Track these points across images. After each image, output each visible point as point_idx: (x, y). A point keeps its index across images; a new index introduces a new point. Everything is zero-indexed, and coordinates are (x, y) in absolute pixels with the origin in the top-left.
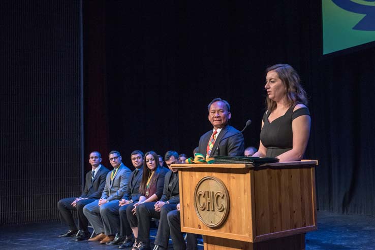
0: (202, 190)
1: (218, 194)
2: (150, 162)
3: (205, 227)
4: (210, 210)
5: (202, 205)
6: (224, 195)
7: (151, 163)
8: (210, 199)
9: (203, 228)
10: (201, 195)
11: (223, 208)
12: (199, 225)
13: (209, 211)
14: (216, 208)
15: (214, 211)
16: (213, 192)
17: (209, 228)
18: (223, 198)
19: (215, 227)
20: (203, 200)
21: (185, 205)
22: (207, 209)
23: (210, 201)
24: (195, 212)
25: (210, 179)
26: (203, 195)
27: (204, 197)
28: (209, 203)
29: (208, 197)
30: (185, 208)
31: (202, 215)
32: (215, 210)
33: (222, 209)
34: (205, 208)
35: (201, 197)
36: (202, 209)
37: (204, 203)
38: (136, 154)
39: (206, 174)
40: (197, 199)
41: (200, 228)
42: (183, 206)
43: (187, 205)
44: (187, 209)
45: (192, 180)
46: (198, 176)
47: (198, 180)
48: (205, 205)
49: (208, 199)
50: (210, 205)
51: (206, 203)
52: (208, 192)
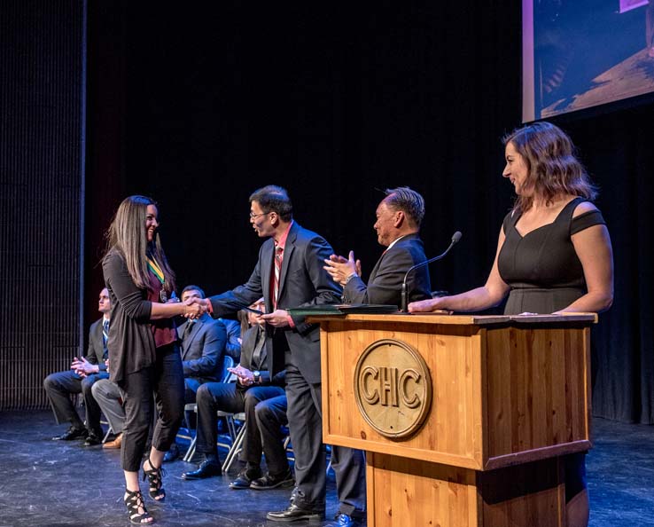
0: (373, 364)
1: (408, 374)
3: (376, 437)
4: (390, 403)
5: (371, 394)
6: (420, 377)
8: (389, 382)
9: (372, 439)
10: (369, 374)
11: (417, 401)
12: (363, 432)
13: (386, 405)
14: (402, 401)
15: (398, 406)
16: (397, 370)
17: (383, 439)
18: (418, 381)
19: (398, 438)
20: (374, 385)
21: (334, 392)
22: (383, 401)
23: (389, 388)
25: (390, 344)
26: (374, 374)
27: (376, 378)
28: (387, 391)
29: (386, 380)
30: (331, 398)
31: (369, 413)
32: (401, 405)
33: (415, 404)
34: (378, 400)
35: (370, 378)
36: (372, 401)
37: (376, 390)
39: (381, 335)
40: (361, 382)
41: (364, 436)
42: (329, 395)
43: (336, 393)
44: (338, 400)
45: (350, 345)
46: (362, 338)
47: (364, 346)
48: (379, 393)
49: (386, 383)
50: (389, 394)
51: (382, 390)
52: (386, 369)
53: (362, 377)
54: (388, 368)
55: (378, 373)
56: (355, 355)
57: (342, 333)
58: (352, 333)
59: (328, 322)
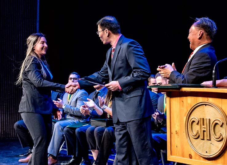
0: (196, 116)
1: (216, 122)
3: (198, 157)
4: (205, 138)
5: (195, 133)
6: (223, 124)
8: (205, 126)
9: (195, 159)
10: (194, 121)
11: (221, 137)
12: (190, 155)
13: (203, 139)
14: (213, 137)
15: (210, 140)
16: (209, 120)
17: (202, 158)
18: (222, 126)
19: (210, 158)
20: (196, 128)
21: (174, 131)
22: (201, 137)
23: (205, 129)
24: (186, 140)
25: (206, 105)
26: (197, 122)
27: (198, 124)
28: (204, 131)
29: (203, 125)
30: (172, 135)
31: (194, 144)
32: (212, 139)
33: (220, 139)
34: (199, 137)
35: (195, 124)
36: (196, 137)
37: (198, 131)
39: (200, 99)
40: (189, 126)
41: (191, 157)
42: (171, 133)
43: (175, 132)
44: (176, 136)
45: (183, 105)
46: (190, 101)
47: (191, 106)
48: (200, 133)
49: (203, 126)
50: (205, 133)
51: (201, 131)
52: (203, 119)
53: (190, 123)
54: (205, 118)
55: (199, 121)
56: (186, 111)
57: (178, 98)
58: (184, 98)
59: (171, 92)
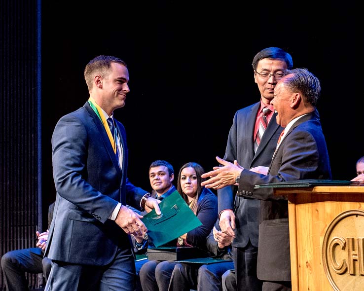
0: (341, 234)
2: (187, 181)
4: (357, 272)
5: (339, 264)
7: (189, 183)
8: (356, 252)
10: (337, 244)
13: (354, 275)
20: (342, 256)
21: (302, 263)
22: (351, 271)
23: (357, 257)
24: (324, 276)
25: (357, 215)
26: (342, 245)
27: (344, 248)
28: (355, 260)
29: (354, 250)
30: (301, 270)
34: (346, 270)
36: (341, 272)
37: (344, 261)
38: (158, 165)
39: (348, 206)
40: (330, 253)
42: (298, 266)
43: (305, 264)
44: (307, 270)
45: (317, 217)
46: (330, 209)
47: (331, 217)
48: (347, 263)
49: (354, 252)
50: (357, 263)
51: (349, 261)
52: (353, 239)
53: (330, 248)
54: (356, 239)
55: (345, 244)
56: (323, 226)
57: (310, 205)
58: (320, 205)
59: (295, 195)
